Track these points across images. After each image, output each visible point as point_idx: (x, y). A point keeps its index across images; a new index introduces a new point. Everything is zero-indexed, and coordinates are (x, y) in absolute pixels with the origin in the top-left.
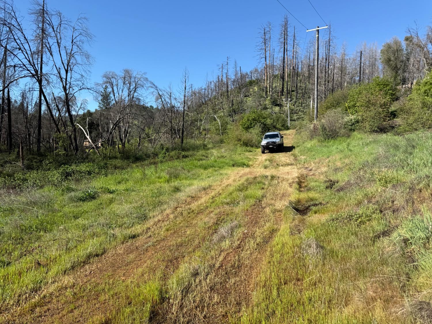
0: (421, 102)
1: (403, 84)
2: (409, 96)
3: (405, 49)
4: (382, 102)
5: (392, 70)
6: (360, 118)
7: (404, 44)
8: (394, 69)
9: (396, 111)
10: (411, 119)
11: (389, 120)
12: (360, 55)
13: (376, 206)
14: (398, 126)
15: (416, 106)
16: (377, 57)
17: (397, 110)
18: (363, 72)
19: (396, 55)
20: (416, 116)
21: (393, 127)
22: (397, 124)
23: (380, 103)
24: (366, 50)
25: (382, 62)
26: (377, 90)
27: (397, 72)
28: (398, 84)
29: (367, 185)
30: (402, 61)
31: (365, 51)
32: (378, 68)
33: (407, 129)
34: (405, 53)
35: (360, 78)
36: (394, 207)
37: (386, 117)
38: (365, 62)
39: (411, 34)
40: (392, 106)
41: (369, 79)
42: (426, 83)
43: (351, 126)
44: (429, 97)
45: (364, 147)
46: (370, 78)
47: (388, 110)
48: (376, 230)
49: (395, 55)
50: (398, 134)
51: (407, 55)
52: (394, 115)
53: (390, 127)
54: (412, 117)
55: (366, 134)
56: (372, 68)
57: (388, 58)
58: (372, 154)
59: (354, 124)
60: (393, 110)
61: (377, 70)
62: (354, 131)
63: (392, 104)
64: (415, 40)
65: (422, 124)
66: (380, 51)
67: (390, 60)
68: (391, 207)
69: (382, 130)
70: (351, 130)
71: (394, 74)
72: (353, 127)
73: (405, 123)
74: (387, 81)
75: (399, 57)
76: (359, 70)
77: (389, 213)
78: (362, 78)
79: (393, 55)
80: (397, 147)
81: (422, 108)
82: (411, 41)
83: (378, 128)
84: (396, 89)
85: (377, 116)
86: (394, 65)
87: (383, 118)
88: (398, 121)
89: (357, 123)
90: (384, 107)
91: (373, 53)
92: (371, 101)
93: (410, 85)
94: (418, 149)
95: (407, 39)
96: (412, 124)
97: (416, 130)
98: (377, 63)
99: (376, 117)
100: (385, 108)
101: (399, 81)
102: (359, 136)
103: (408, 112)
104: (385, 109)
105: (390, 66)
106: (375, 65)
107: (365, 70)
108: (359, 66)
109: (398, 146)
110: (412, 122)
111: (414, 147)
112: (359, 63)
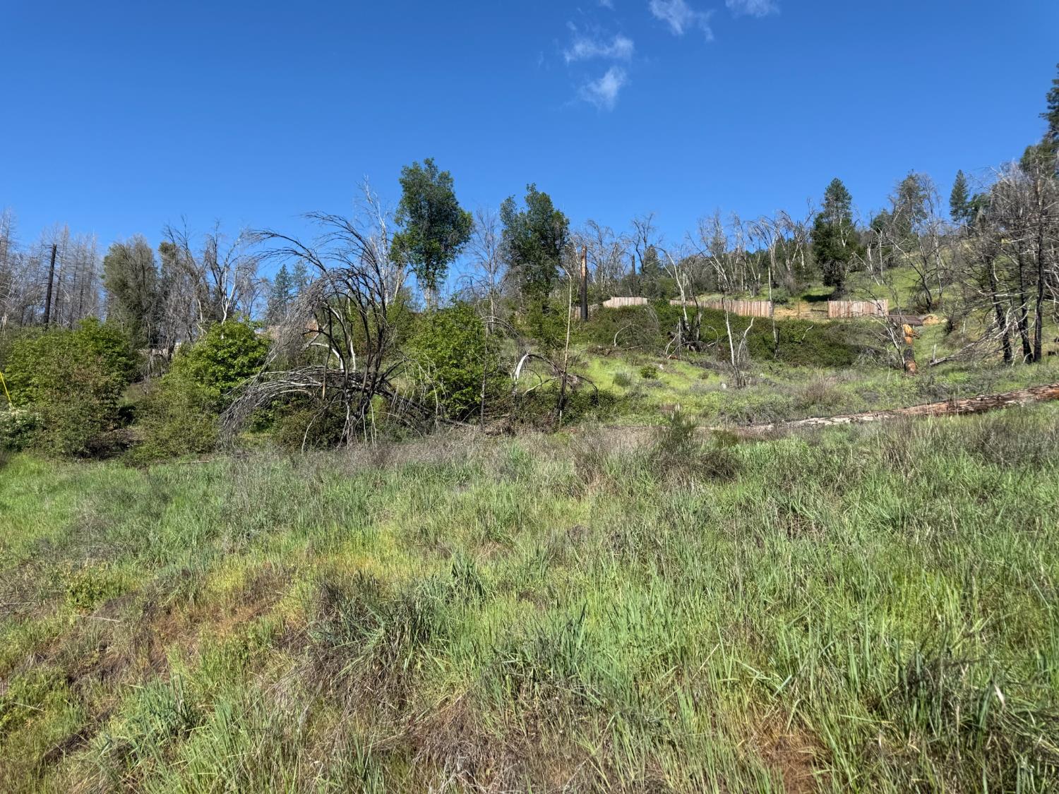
0: (188, 393)
1: (151, 347)
2: (163, 376)
3: (160, 267)
4: (100, 384)
5: (128, 309)
6: (38, 416)
7: (158, 258)
8: (134, 308)
9: (132, 408)
10: (166, 430)
11: (115, 428)
12: (51, 254)
13: (59, 669)
14: (135, 444)
15: (178, 403)
16: (95, 271)
17: (135, 404)
18: (57, 299)
19: (140, 278)
20: (177, 424)
21: (124, 447)
22: (135, 438)
23: (95, 384)
24: (68, 245)
25: (107, 286)
26: (89, 351)
27: (139, 317)
28: (142, 345)
29: (40, 607)
30: (153, 295)
31: (64, 248)
32: (96, 296)
33: (155, 452)
34: (161, 277)
35: (48, 312)
36: (107, 662)
37: (107, 419)
38: (64, 276)
39: (173, 241)
40: (123, 393)
41: (71, 320)
42: (200, 354)
43: (12, 435)
44: (204, 385)
45: (42, 499)
46: (74, 315)
47: (115, 404)
48: (50, 739)
49: (137, 277)
50: (134, 465)
51: (164, 284)
52: (127, 415)
53: (117, 444)
54: (167, 424)
55: (53, 461)
56: (82, 294)
57: (121, 280)
58: (63, 517)
59: (20, 431)
60: (126, 403)
61: (95, 300)
62: (20, 449)
63: (125, 390)
64: (182, 256)
65: (189, 442)
66: (102, 259)
67: (124, 285)
68: (97, 663)
69: (97, 452)
70: (10, 447)
71: (133, 320)
72: (17, 440)
73: (153, 439)
74: (116, 333)
75: (146, 282)
76: (45, 289)
77: (91, 679)
78: (52, 312)
79: (133, 276)
80: (126, 499)
81: (190, 407)
82: (173, 255)
83: (86, 446)
84: (137, 355)
85: (85, 416)
86: (134, 297)
87: (102, 423)
88: (136, 431)
89: (30, 428)
90: (104, 395)
91: (85, 258)
92: (73, 377)
93: (165, 351)
94: (174, 505)
95: (165, 249)
96: (167, 441)
97: (175, 455)
98: (93, 283)
99: (83, 419)
100: (107, 398)
101: (145, 338)
102: (33, 465)
103: (159, 413)
104: (106, 401)
105: (125, 298)
106: (88, 287)
107: (63, 295)
108: (47, 281)
109: (129, 497)
110: (167, 438)
111: (165, 499)
112: (48, 275)
